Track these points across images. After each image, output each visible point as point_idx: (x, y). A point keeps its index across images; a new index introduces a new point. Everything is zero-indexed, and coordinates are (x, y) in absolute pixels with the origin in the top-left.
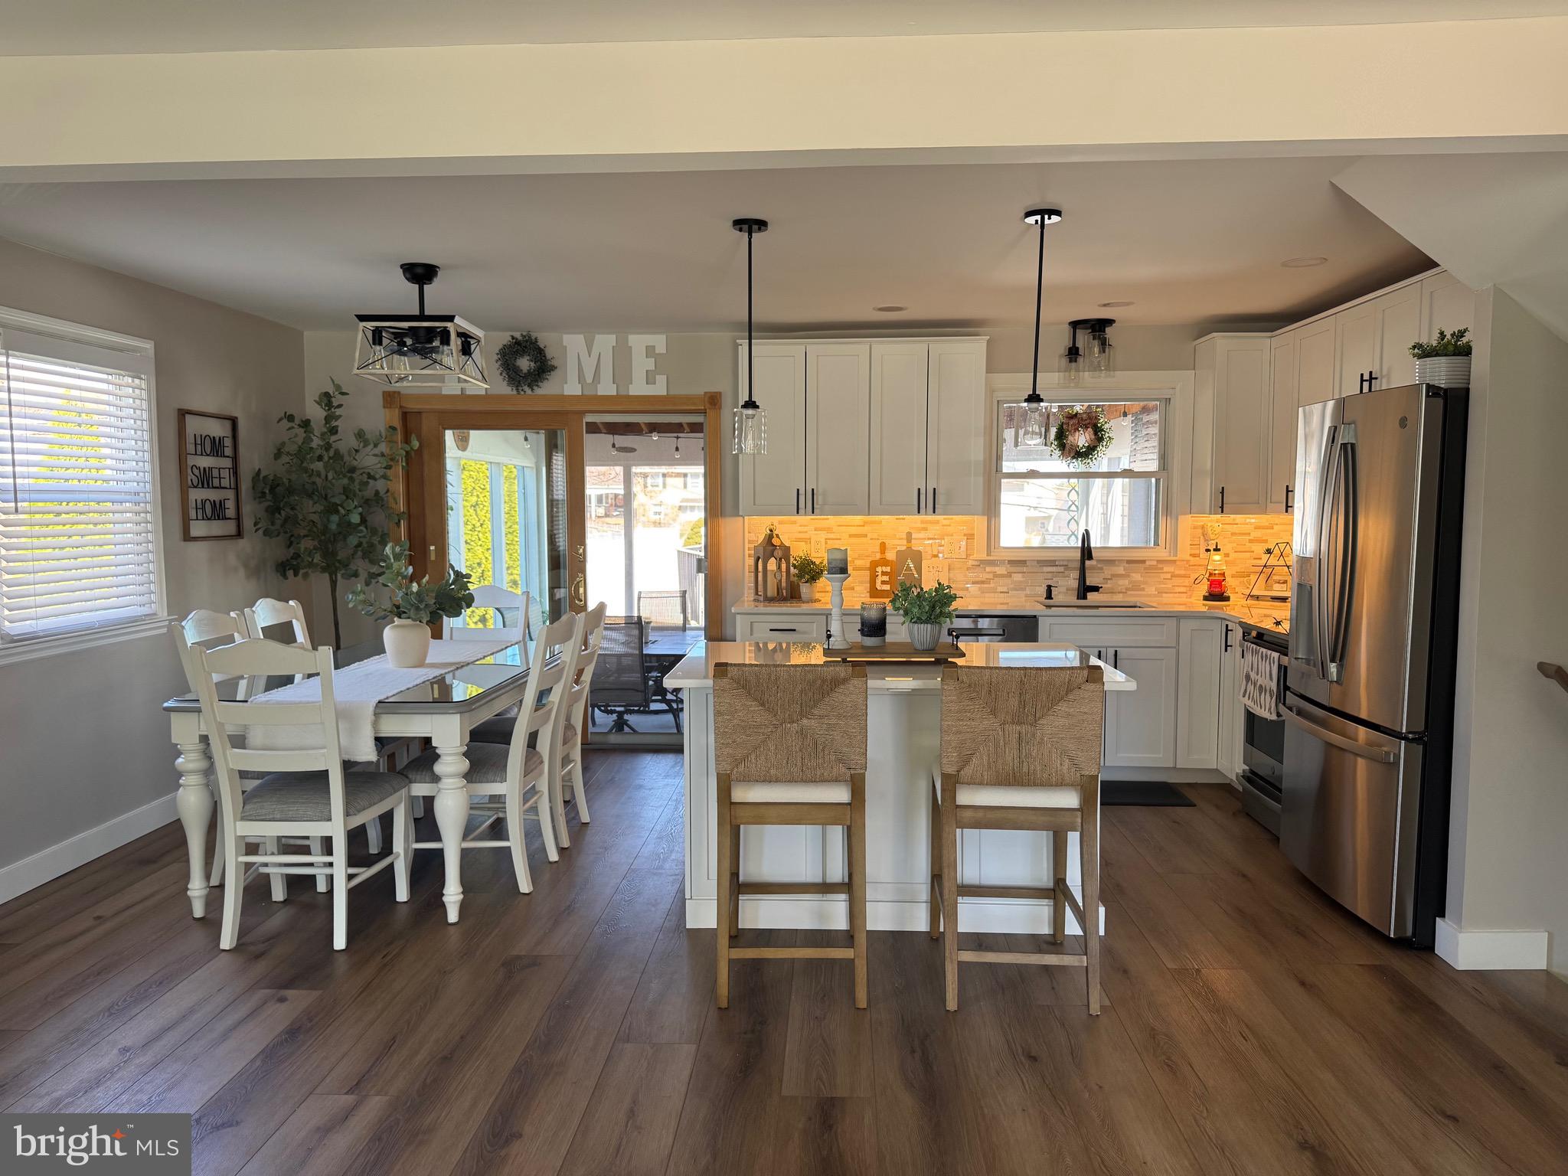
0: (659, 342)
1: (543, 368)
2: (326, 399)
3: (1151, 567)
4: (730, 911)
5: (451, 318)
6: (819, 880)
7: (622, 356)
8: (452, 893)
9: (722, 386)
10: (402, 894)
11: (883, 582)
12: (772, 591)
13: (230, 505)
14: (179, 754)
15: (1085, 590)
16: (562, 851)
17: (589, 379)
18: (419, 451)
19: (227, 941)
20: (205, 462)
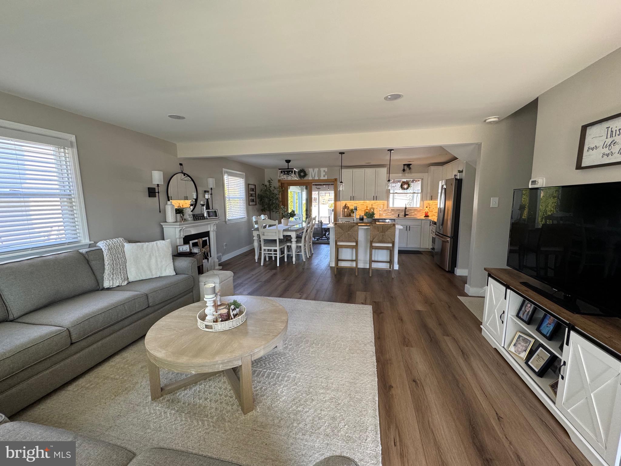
0: (326, 169)
1: (305, 175)
2: (269, 181)
3: (419, 211)
4: (337, 264)
5: (293, 169)
6: (351, 259)
7: (319, 172)
8: (294, 259)
9: (337, 177)
10: (286, 260)
12: (346, 215)
13: (255, 199)
14: (254, 237)
15: (405, 215)
16: (309, 256)
17: (313, 176)
18: (284, 190)
19: (262, 264)
20: (251, 192)
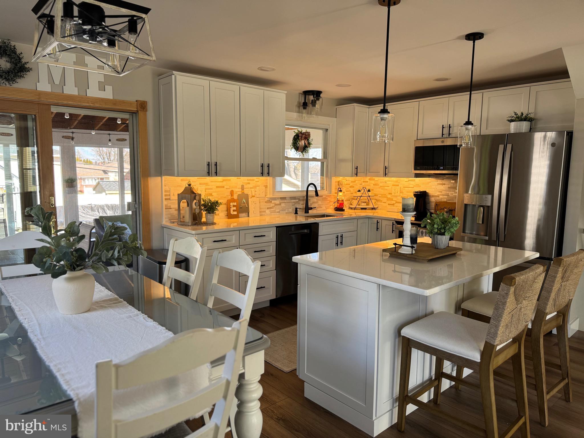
1: (22, 69)
3: (324, 198)
11: (234, 211)
15: (308, 209)
17: (56, 82)
